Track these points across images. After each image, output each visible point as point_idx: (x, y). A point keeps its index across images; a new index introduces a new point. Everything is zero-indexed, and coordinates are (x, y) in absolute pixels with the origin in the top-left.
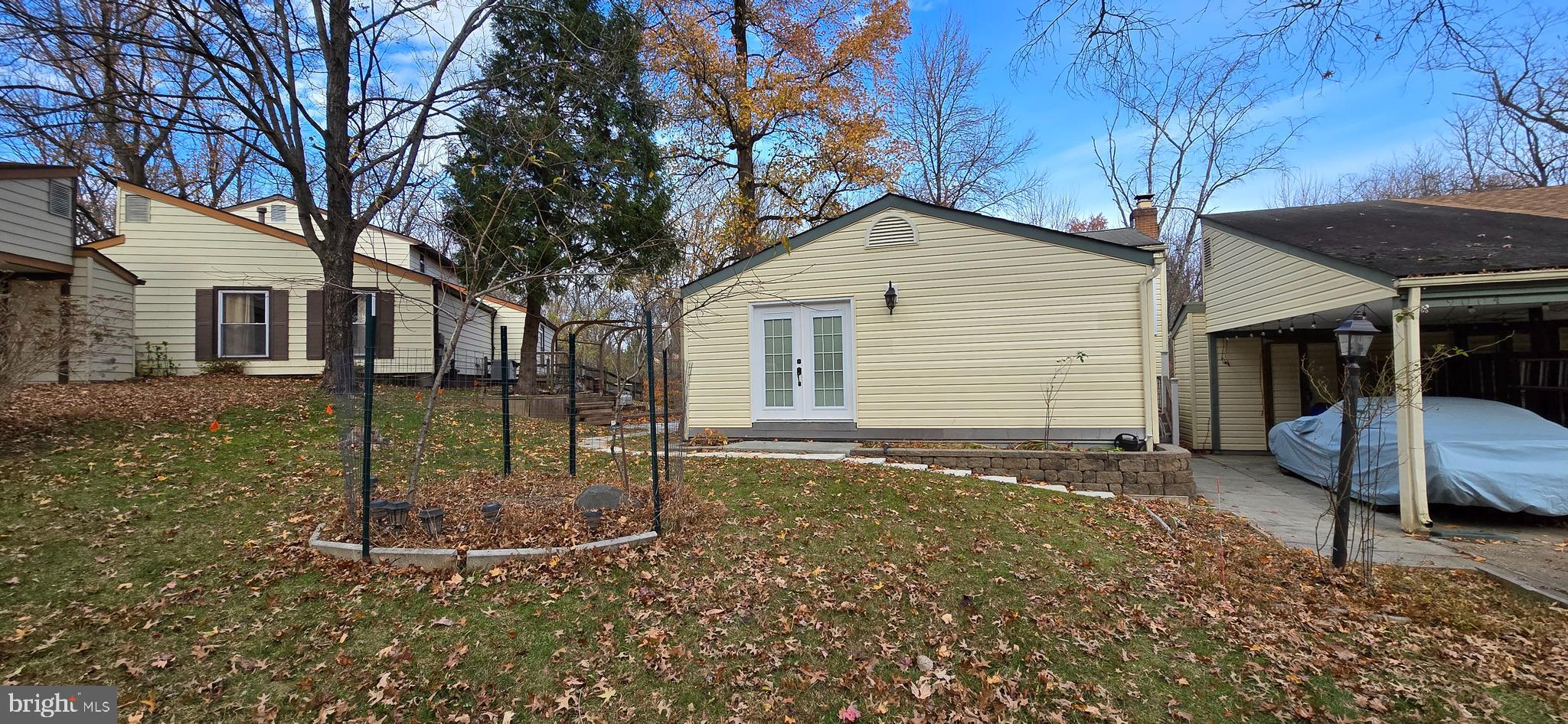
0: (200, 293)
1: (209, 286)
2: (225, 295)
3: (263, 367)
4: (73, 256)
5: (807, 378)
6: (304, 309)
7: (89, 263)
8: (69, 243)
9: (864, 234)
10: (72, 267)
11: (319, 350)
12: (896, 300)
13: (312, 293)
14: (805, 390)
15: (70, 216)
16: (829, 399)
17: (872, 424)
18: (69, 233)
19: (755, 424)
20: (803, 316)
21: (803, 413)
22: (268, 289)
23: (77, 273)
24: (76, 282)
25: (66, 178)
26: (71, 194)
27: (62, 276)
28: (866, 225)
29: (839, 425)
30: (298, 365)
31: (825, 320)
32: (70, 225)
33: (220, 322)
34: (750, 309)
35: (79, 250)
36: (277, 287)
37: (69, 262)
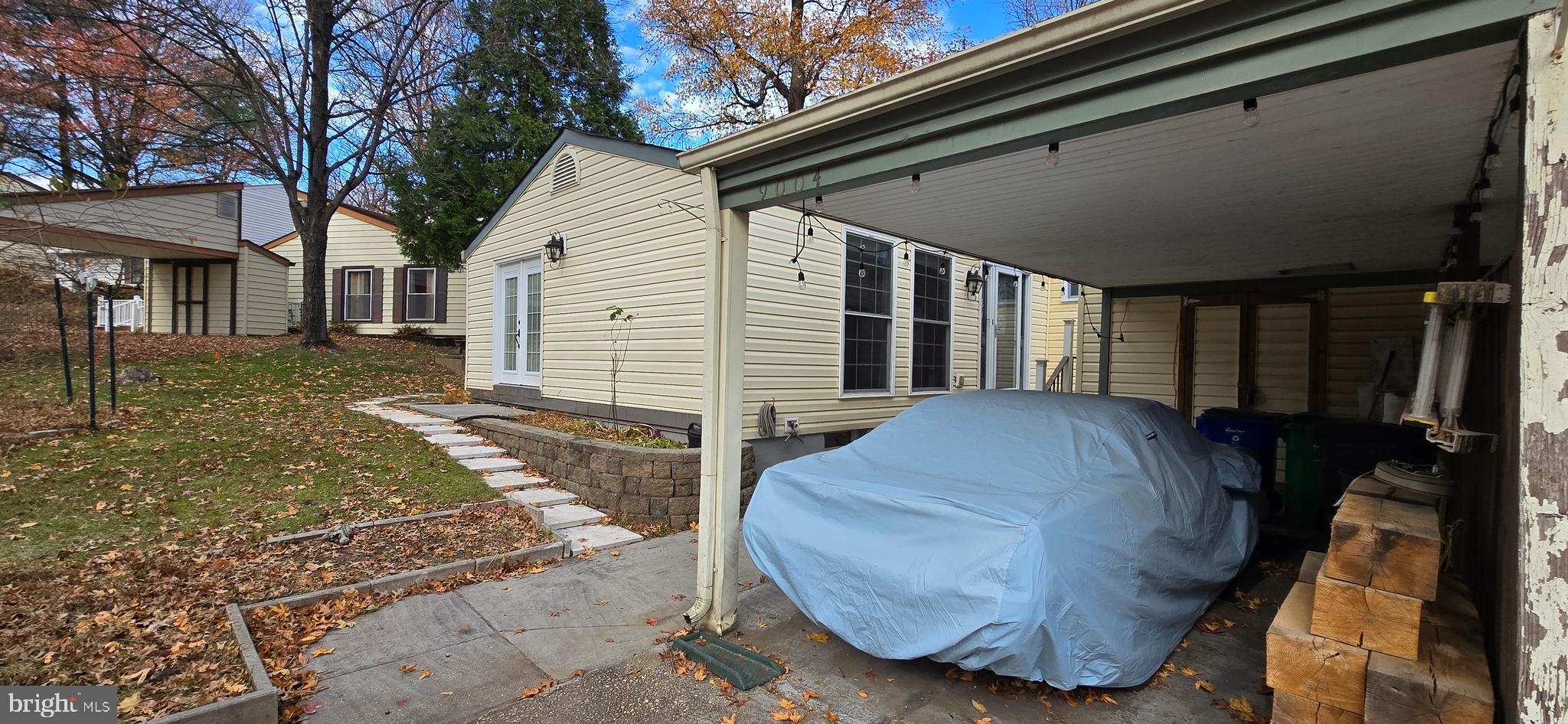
0: (335, 271)
2: (350, 273)
3: (368, 329)
4: (239, 247)
5: (523, 340)
6: (392, 282)
7: (246, 250)
8: (235, 237)
9: (551, 178)
10: (238, 254)
11: (399, 316)
12: (565, 252)
13: (396, 270)
14: (522, 354)
15: (236, 218)
16: (534, 364)
17: (547, 392)
18: (235, 230)
19: (495, 386)
20: (522, 273)
21: (521, 378)
22: (372, 267)
23: (241, 258)
24: (239, 265)
25: (232, 191)
26: (236, 202)
27: (232, 261)
28: (551, 169)
29: (534, 393)
30: (388, 327)
31: (534, 279)
32: (236, 224)
33: (346, 293)
34: (495, 268)
35: (241, 242)
36: (377, 265)
37: (235, 250)
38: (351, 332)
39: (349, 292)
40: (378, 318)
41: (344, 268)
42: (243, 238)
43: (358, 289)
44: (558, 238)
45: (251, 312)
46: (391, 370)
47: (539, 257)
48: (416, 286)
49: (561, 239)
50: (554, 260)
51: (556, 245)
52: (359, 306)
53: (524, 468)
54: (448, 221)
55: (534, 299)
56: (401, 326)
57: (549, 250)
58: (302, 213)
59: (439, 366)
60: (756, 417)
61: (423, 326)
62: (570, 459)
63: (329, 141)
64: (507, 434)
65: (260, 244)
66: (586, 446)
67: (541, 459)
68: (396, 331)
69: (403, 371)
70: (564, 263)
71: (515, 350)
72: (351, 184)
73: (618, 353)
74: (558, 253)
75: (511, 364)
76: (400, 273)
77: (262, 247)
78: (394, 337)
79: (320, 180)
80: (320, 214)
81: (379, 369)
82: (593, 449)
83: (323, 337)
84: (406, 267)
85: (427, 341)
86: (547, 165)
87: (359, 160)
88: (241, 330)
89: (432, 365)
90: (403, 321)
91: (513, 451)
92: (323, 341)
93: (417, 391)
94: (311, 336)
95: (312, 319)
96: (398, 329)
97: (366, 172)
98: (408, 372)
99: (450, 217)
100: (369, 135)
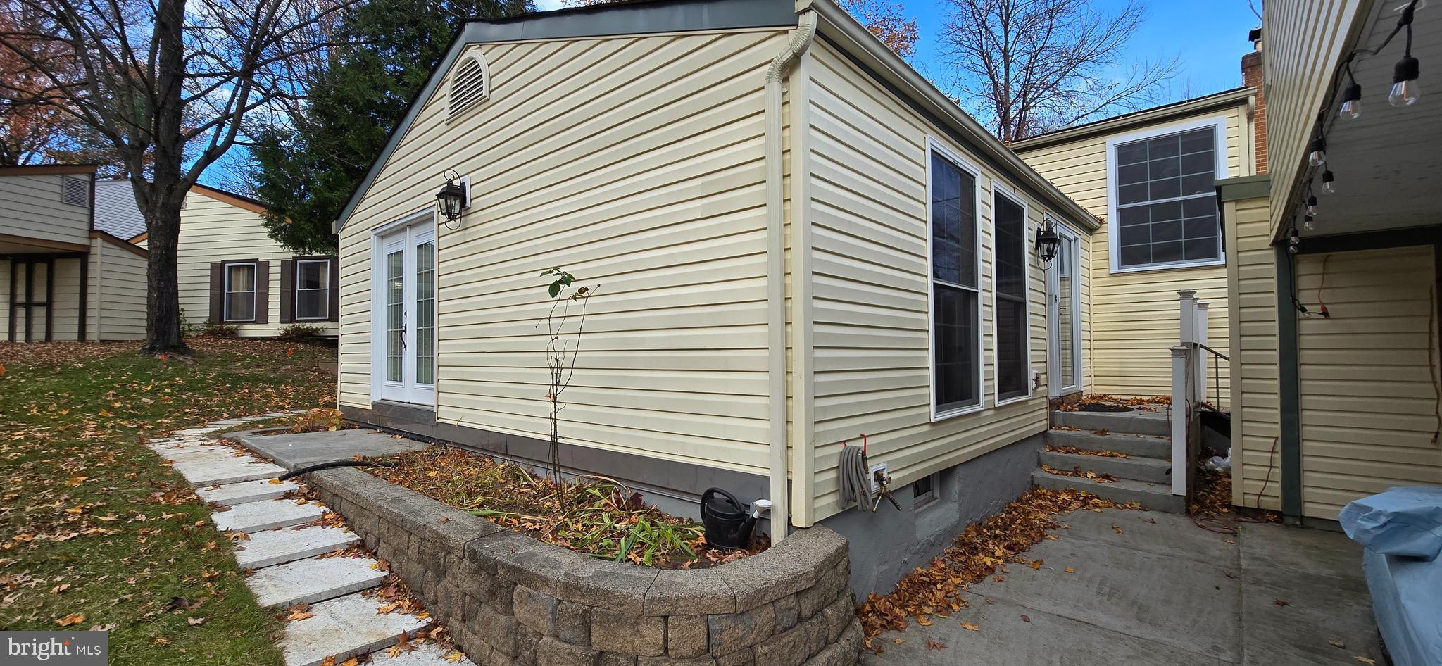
0: (213, 266)
1: (218, 260)
2: (230, 268)
3: (251, 330)
4: (90, 238)
5: (411, 338)
6: (279, 277)
7: (98, 242)
8: (86, 227)
9: (447, 99)
10: (89, 247)
11: (288, 315)
12: (468, 204)
13: (284, 263)
14: (410, 358)
15: (87, 205)
16: (425, 373)
17: (446, 416)
18: (86, 219)
19: (374, 404)
20: (409, 244)
21: (409, 393)
22: (256, 260)
23: (93, 251)
24: (91, 259)
25: (82, 173)
26: (88, 186)
27: (81, 255)
28: (447, 89)
29: (425, 415)
30: (274, 327)
31: (425, 249)
32: (87, 212)
33: (226, 291)
34: (373, 241)
35: (93, 232)
36: (262, 258)
37: (86, 242)
38: (232, 334)
39: (230, 289)
40: (263, 318)
41: (224, 262)
42: (96, 228)
43: (241, 285)
44: (457, 183)
45: (105, 313)
46: (254, 380)
47: (429, 218)
48: (308, 281)
49: (463, 185)
50: (452, 217)
51: (454, 196)
52: (242, 305)
53: (383, 584)
54: (327, 194)
55: (425, 277)
56: (287, 326)
57: (442, 201)
58: (147, 190)
59: (324, 373)
60: (833, 474)
61: (315, 326)
62: (470, 586)
63: (183, 103)
64: (363, 508)
65: (125, 239)
66: (503, 565)
67: (415, 569)
68: (282, 332)
69: (271, 381)
70: (466, 222)
71: (401, 353)
72: (212, 155)
73: (561, 355)
74: (457, 207)
75: (396, 372)
76: (288, 268)
77: (126, 242)
78: (280, 339)
79: (170, 151)
80: (170, 190)
81: (238, 379)
82: (520, 575)
83: (174, 341)
84: (295, 259)
85: (318, 342)
86: (441, 83)
87: (221, 125)
88: (93, 334)
89: (314, 371)
90: (292, 320)
91: (370, 541)
92: (173, 347)
93: (282, 408)
94: (158, 340)
95: (159, 320)
96: (286, 330)
97: (230, 141)
98: (276, 382)
99: (331, 190)
100: (234, 95)
